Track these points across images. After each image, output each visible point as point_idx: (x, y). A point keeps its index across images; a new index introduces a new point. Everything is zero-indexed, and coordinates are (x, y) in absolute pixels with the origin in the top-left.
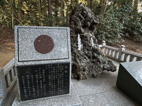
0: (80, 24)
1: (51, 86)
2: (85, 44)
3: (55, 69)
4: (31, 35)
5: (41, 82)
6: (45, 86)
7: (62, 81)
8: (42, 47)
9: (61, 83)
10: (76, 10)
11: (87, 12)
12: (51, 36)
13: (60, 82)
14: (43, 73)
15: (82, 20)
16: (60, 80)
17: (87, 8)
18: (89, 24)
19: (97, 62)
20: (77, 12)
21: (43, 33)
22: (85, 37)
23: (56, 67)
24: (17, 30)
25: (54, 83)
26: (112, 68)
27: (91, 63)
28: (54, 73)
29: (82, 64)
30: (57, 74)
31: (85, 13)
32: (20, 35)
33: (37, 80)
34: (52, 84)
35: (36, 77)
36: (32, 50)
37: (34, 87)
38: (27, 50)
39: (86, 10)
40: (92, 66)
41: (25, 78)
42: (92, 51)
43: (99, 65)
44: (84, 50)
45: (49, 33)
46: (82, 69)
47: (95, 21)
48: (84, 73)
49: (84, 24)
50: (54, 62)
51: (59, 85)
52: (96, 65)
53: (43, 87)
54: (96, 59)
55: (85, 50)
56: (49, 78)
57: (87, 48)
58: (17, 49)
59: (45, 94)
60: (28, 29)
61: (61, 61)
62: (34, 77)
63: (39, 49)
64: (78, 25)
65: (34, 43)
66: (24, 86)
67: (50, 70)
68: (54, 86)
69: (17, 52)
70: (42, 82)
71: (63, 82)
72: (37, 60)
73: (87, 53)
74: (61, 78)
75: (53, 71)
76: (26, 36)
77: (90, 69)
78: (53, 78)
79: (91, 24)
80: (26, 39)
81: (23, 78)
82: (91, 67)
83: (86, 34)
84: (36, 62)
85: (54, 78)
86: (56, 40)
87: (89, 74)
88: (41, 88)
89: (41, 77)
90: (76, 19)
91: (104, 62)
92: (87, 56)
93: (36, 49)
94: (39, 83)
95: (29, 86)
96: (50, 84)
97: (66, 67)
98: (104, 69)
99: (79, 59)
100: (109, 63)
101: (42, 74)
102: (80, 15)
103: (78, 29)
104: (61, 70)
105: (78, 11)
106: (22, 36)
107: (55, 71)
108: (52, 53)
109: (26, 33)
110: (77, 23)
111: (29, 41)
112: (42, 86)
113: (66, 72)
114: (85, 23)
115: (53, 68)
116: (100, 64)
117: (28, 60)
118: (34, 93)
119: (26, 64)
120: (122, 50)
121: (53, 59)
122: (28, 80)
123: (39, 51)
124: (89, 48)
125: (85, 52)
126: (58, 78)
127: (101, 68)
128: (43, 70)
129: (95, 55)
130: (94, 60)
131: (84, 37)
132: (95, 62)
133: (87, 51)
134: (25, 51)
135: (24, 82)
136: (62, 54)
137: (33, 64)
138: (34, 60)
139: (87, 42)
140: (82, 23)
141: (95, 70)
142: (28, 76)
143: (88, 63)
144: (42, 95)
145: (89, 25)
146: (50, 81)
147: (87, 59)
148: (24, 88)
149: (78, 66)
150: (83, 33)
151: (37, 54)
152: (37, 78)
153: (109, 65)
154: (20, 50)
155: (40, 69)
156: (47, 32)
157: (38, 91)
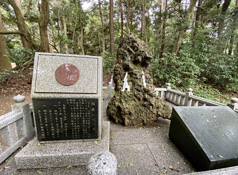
0: (129, 58)
1: (74, 126)
2: (134, 83)
3: (79, 106)
4: (52, 63)
5: (61, 120)
6: (66, 125)
7: (88, 121)
8: (63, 78)
9: (87, 123)
10: (124, 42)
11: (138, 45)
12: (77, 66)
13: (85, 122)
14: (64, 109)
15: (132, 54)
16: (85, 120)
17: (140, 40)
18: (140, 58)
19: (149, 106)
20: (125, 45)
21: (67, 62)
22: (135, 74)
23: (80, 103)
24: (37, 57)
25: (78, 122)
26: (168, 115)
27: (142, 106)
28: (78, 110)
29: (128, 106)
30: (81, 112)
31: (136, 46)
32: (40, 62)
33: (57, 117)
34: (75, 124)
35: (56, 112)
36: (52, 81)
37: (53, 125)
38: (46, 80)
39: (137, 42)
40: (142, 110)
41: (42, 113)
42: (143, 92)
43: (152, 110)
44: (132, 90)
45: (74, 62)
46: (128, 112)
47: (148, 56)
48: (130, 117)
49: (134, 59)
50: (78, 96)
51: (84, 126)
52: (148, 109)
53: (64, 126)
54: (147, 101)
55: (135, 90)
56: (72, 116)
57: (137, 87)
58: (35, 78)
59: (66, 136)
60: (51, 57)
61: (87, 96)
62: (53, 113)
63: (60, 79)
64: (126, 60)
65: (56, 72)
66: (41, 123)
67: (73, 105)
68: (78, 126)
69: (35, 82)
70: (63, 120)
71: (89, 123)
72: (56, 92)
73: (136, 93)
74: (86, 117)
75: (76, 107)
76: (46, 64)
77: (140, 114)
78: (76, 116)
79: (142, 59)
80: (46, 67)
81: (40, 112)
82: (141, 112)
83: (136, 70)
84: (55, 95)
85: (78, 116)
86: (82, 71)
87: (137, 119)
88: (62, 127)
89: (61, 114)
90: (123, 52)
91: (158, 106)
92: (136, 97)
93: (57, 80)
94: (59, 120)
95: (47, 123)
96: (72, 124)
97: (93, 104)
98: (158, 115)
99: (126, 100)
100: (165, 108)
101: (62, 110)
102: (128, 47)
103: (126, 64)
104: (86, 107)
105: (126, 43)
106: (42, 64)
107: (79, 108)
108: (76, 85)
109: (48, 61)
110: (126, 57)
111: (50, 70)
112: (62, 125)
113: (93, 110)
114: (135, 57)
115: (76, 104)
116: (152, 108)
117: (46, 92)
118: (53, 133)
119: (43, 97)
120: (189, 95)
121: (76, 92)
122: (45, 115)
123: (60, 82)
124: (139, 88)
125: (134, 93)
126: (82, 117)
127: (154, 114)
128: (64, 105)
129: (146, 97)
130: (145, 103)
131: (133, 74)
132: (147, 106)
133: (137, 92)
134: (43, 81)
135: (40, 117)
136: (88, 88)
137: (52, 97)
138: (53, 92)
139: (136, 80)
140: (131, 57)
141: (146, 116)
142: (46, 111)
143: (137, 106)
144: (63, 136)
145: (140, 60)
146: (72, 120)
147: (135, 101)
148: (41, 126)
149: (123, 108)
150: (132, 70)
151: (57, 86)
152: (56, 115)
153: (164, 111)
154: (38, 79)
155: (59, 104)
156: (72, 61)
157: (58, 130)
